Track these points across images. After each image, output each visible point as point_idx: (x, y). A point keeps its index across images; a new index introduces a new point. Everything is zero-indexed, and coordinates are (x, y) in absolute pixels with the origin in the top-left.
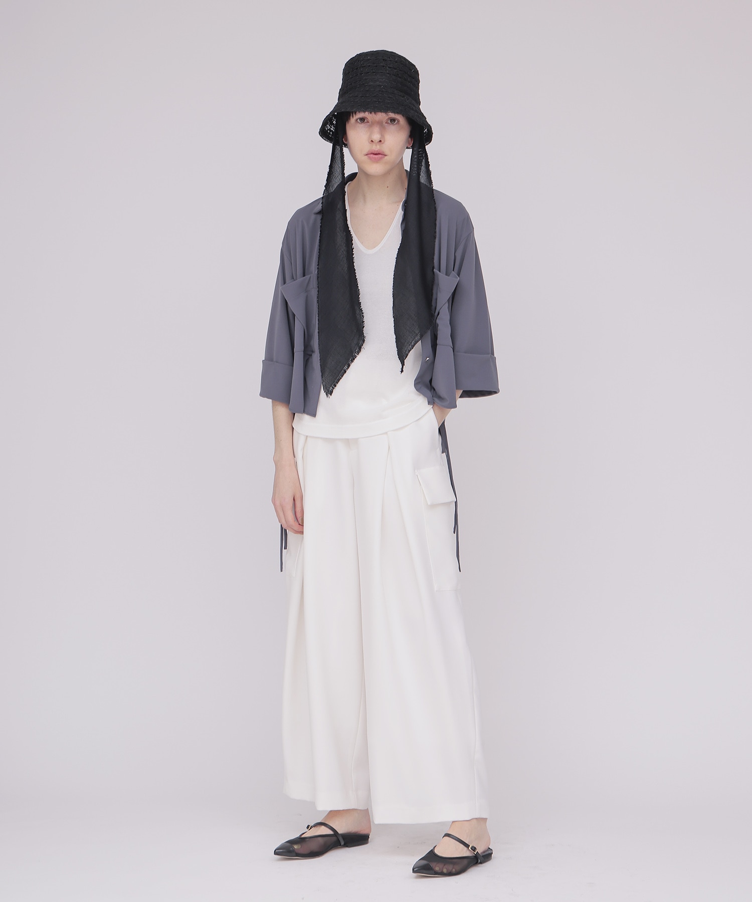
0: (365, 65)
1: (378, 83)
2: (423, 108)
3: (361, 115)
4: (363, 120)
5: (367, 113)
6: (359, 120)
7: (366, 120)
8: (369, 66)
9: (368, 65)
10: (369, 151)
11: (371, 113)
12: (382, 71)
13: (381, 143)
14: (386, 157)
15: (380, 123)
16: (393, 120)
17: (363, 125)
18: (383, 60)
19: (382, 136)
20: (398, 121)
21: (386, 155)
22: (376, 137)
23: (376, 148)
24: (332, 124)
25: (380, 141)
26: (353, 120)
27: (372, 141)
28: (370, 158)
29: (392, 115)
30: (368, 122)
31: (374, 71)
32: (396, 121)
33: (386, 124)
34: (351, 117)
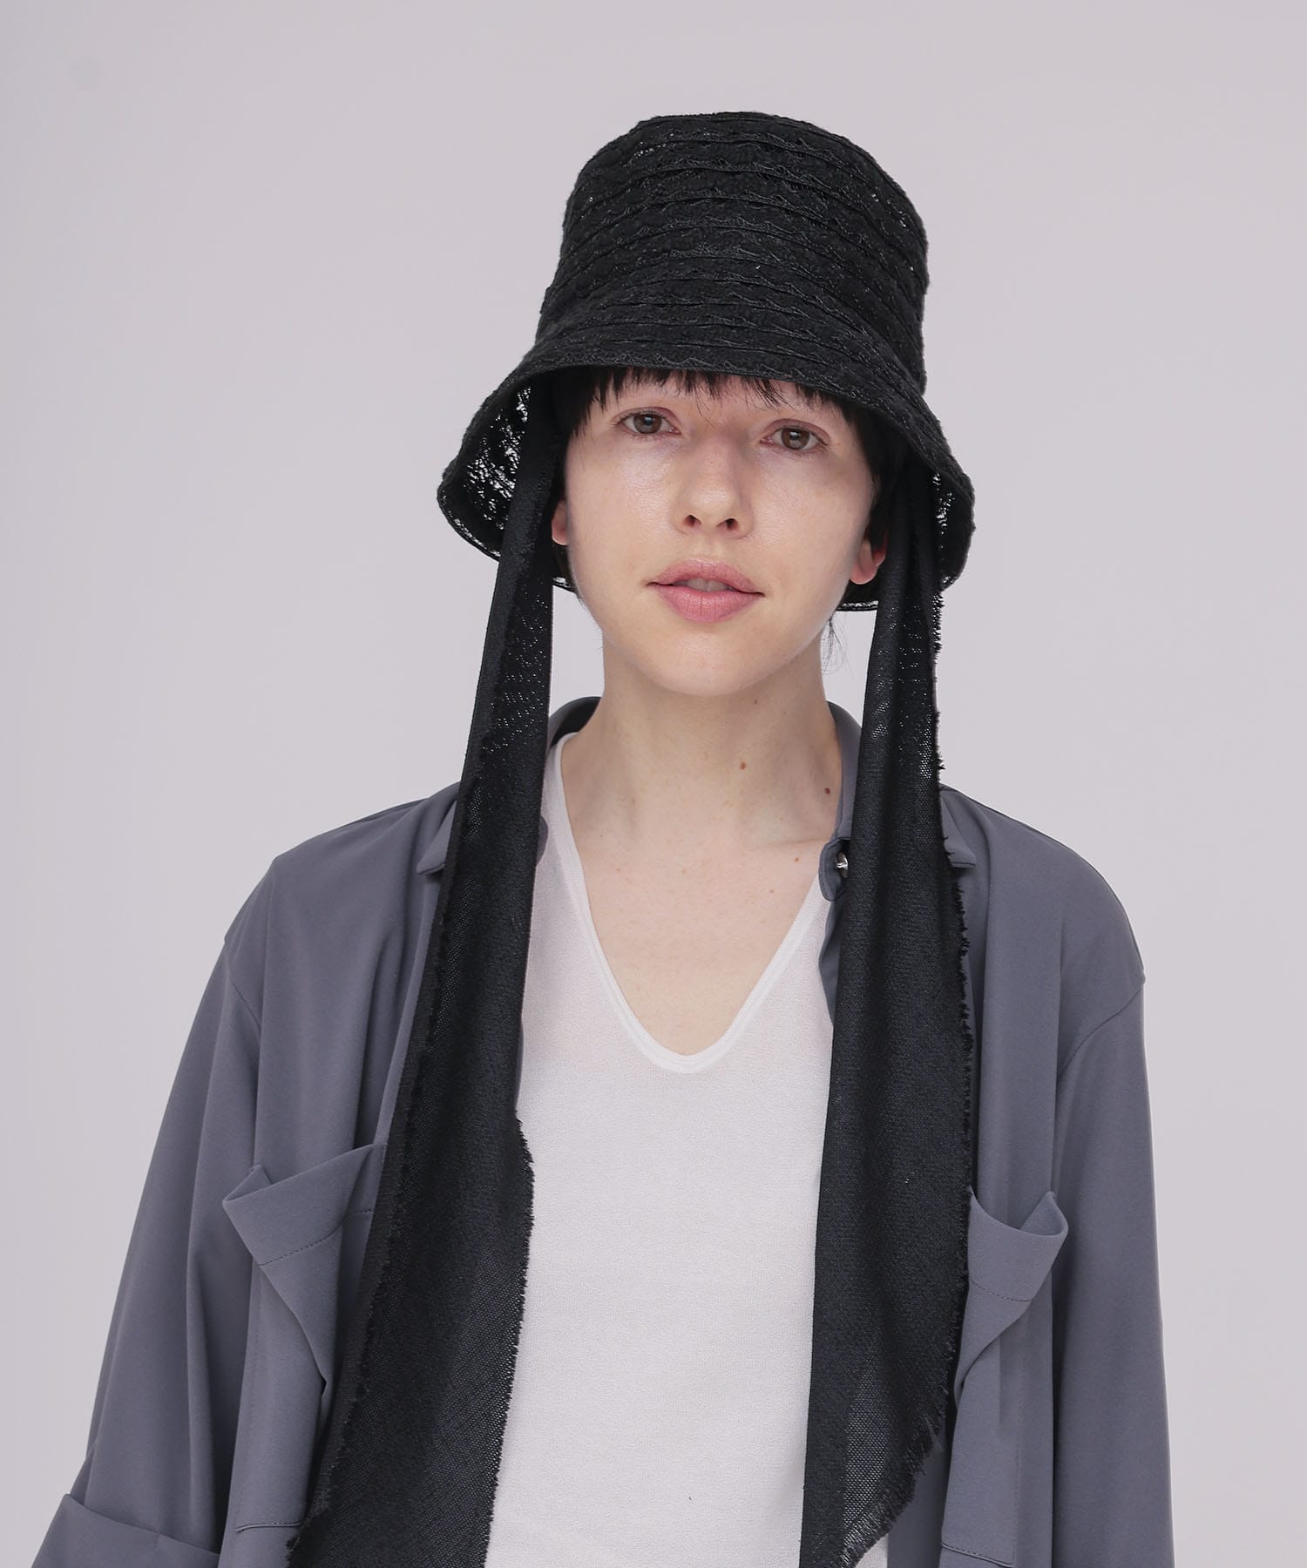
0: (676, 165)
1: (738, 251)
2: (935, 398)
3: (642, 396)
4: (649, 423)
5: (671, 386)
6: (630, 423)
7: (664, 426)
8: (700, 170)
9: (694, 164)
10: (669, 569)
11: (690, 387)
12: (758, 198)
13: (734, 533)
14: (762, 602)
15: (737, 438)
16: (794, 437)
17: (649, 443)
18: (767, 147)
19: (743, 498)
20: (822, 444)
21: (761, 594)
22: (714, 501)
23: (707, 553)
24: (499, 458)
25: (730, 523)
26: (601, 420)
27: (692, 520)
28: (676, 607)
29: (794, 406)
30: (675, 432)
31: (720, 194)
32: (812, 442)
33: (763, 449)
34: (596, 405)
